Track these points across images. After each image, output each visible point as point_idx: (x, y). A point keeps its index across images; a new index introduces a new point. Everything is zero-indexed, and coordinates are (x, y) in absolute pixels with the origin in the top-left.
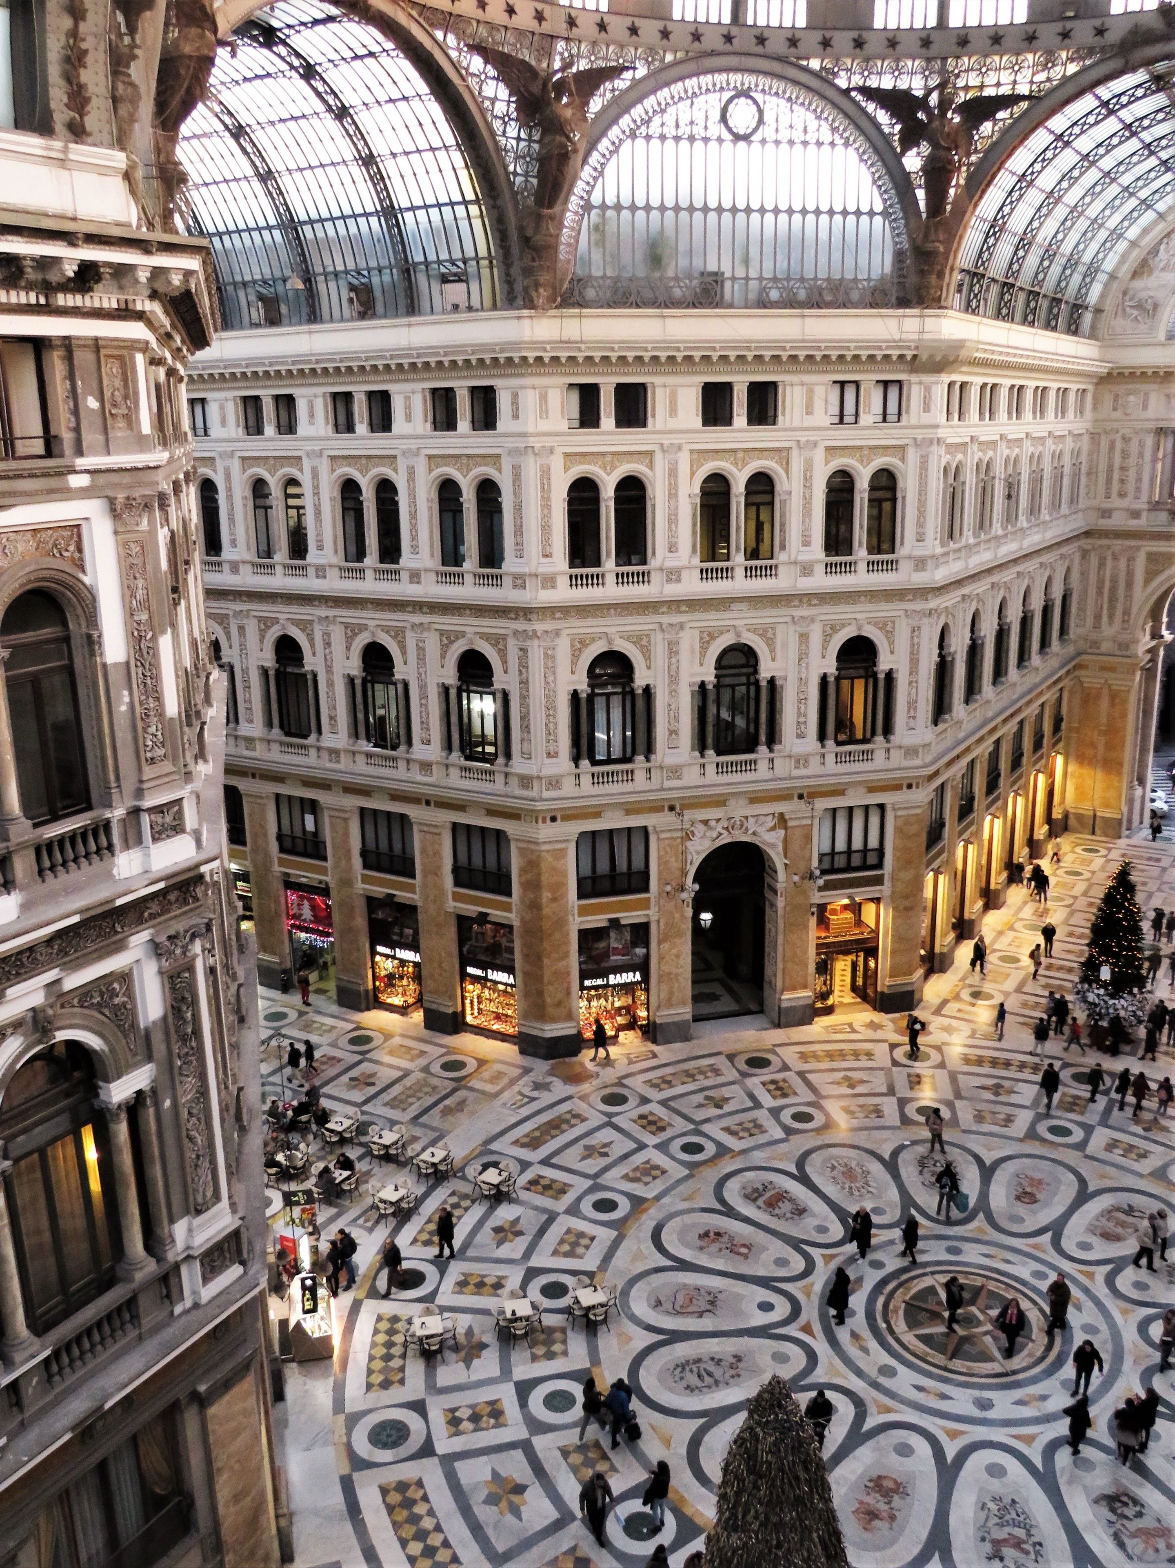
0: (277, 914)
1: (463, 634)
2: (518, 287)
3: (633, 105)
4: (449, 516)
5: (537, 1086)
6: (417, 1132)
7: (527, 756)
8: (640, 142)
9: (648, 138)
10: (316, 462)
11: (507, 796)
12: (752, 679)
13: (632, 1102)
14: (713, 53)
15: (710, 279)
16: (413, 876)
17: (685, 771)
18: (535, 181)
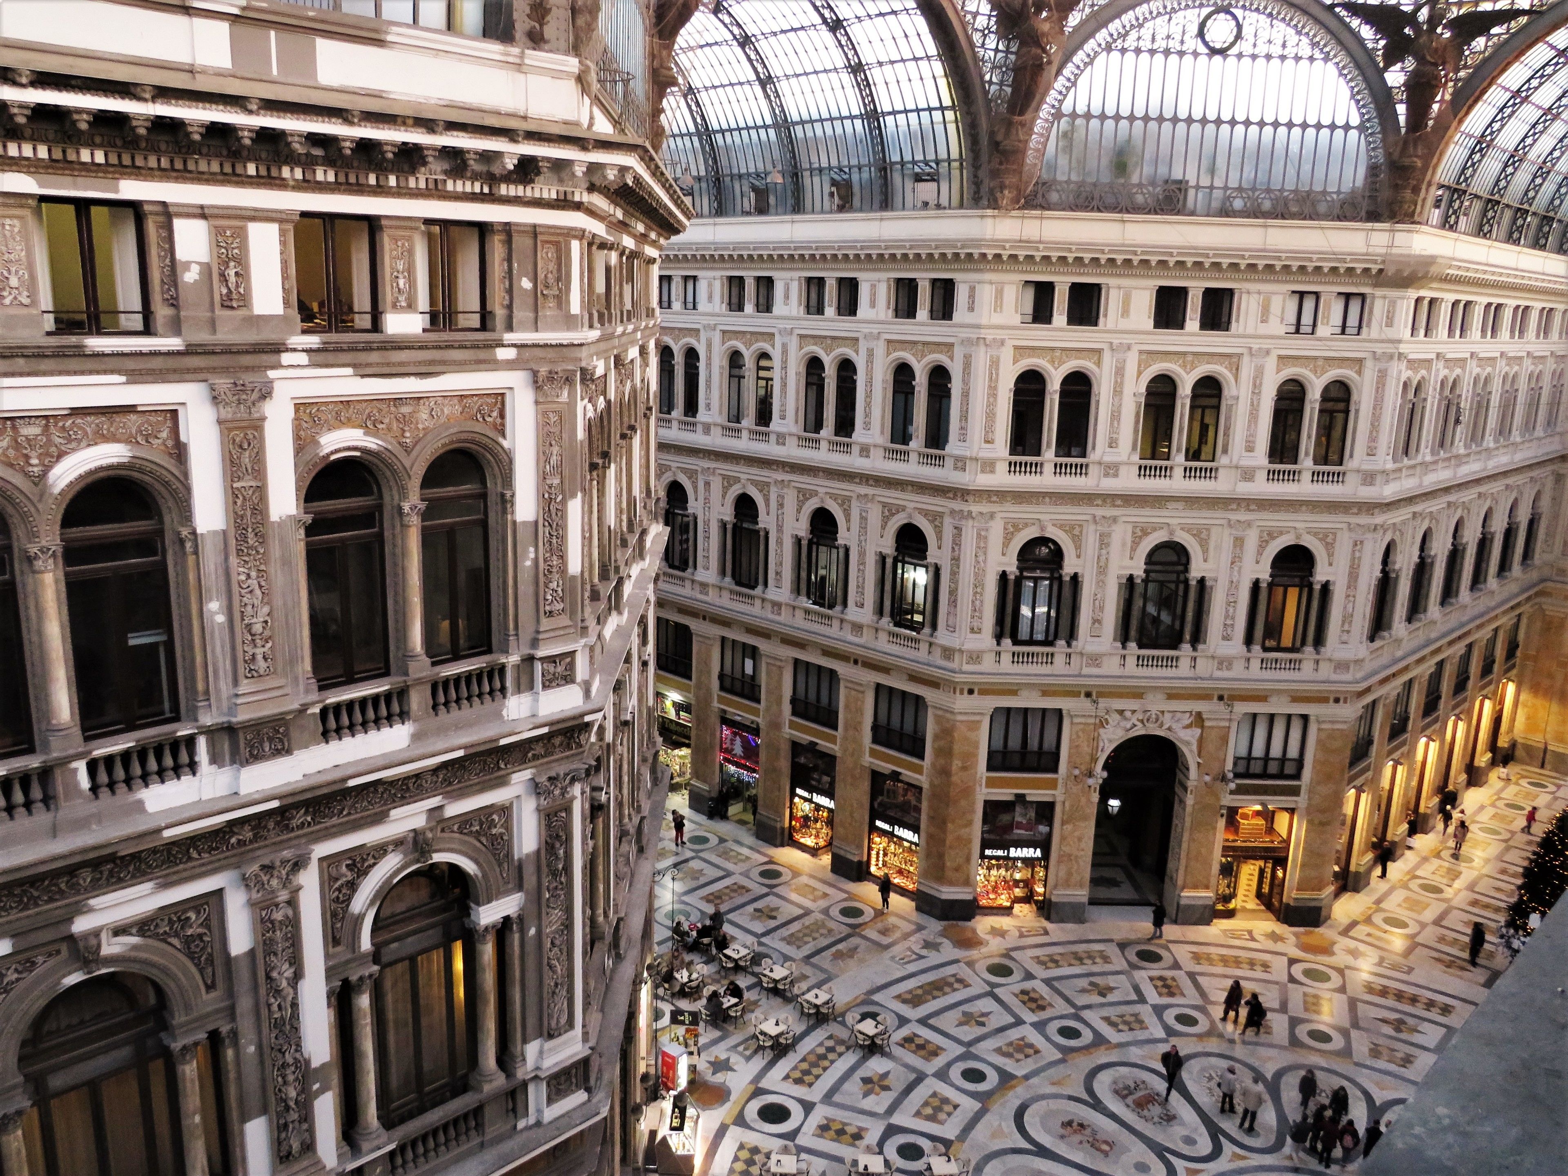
0: (712, 747)
1: (904, 509)
2: (984, 189)
3: (1111, 20)
4: (901, 397)
5: (928, 945)
6: (808, 970)
7: (952, 629)
8: (1115, 55)
9: (1123, 51)
10: (786, 339)
11: (928, 665)
12: (1182, 577)
13: (1017, 976)
15: (1173, 187)
16: (836, 729)
17: (1106, 661)
18: (1009, 90)
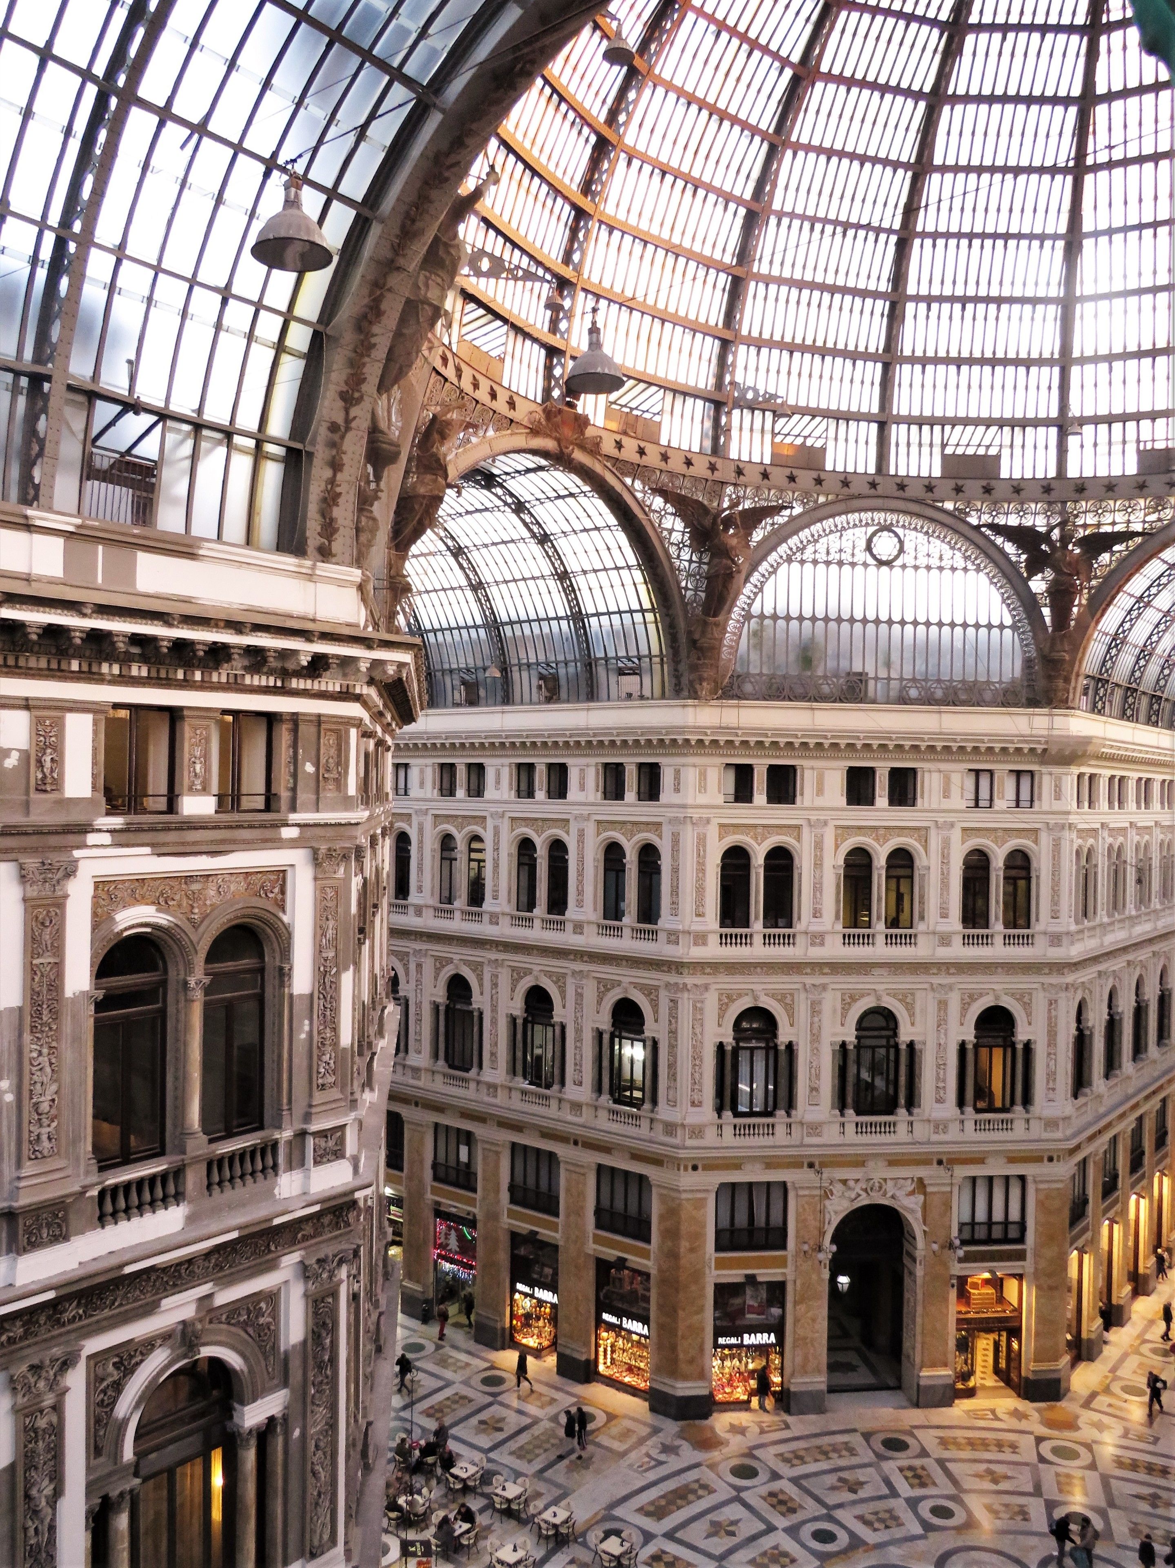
0: (425, 1242)
1: (619, 983)
2: (685, 680)
3: (790, 536)
4: (612, 875)
5: (667, 1449)
6: (542, 1487)
7: (673, 1103)
8: (795, 566)
9: (802, 562)
10: (498, 822)
11: (651, 1142)
12: (892, 1042)
13: (763, 1477)
14: (860, 496)
15: (855, 678)
16: (557, 1215)
17: (825, 1129)
18: (703, 595)
